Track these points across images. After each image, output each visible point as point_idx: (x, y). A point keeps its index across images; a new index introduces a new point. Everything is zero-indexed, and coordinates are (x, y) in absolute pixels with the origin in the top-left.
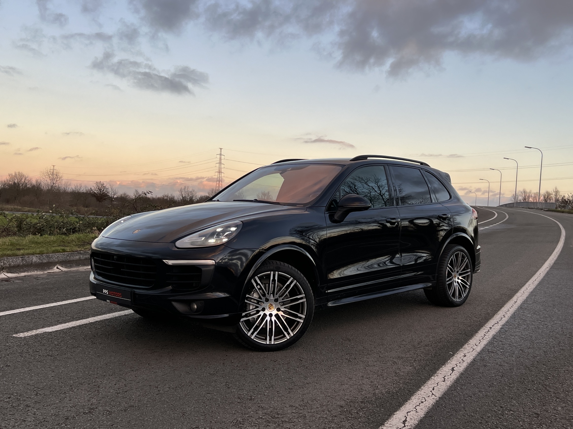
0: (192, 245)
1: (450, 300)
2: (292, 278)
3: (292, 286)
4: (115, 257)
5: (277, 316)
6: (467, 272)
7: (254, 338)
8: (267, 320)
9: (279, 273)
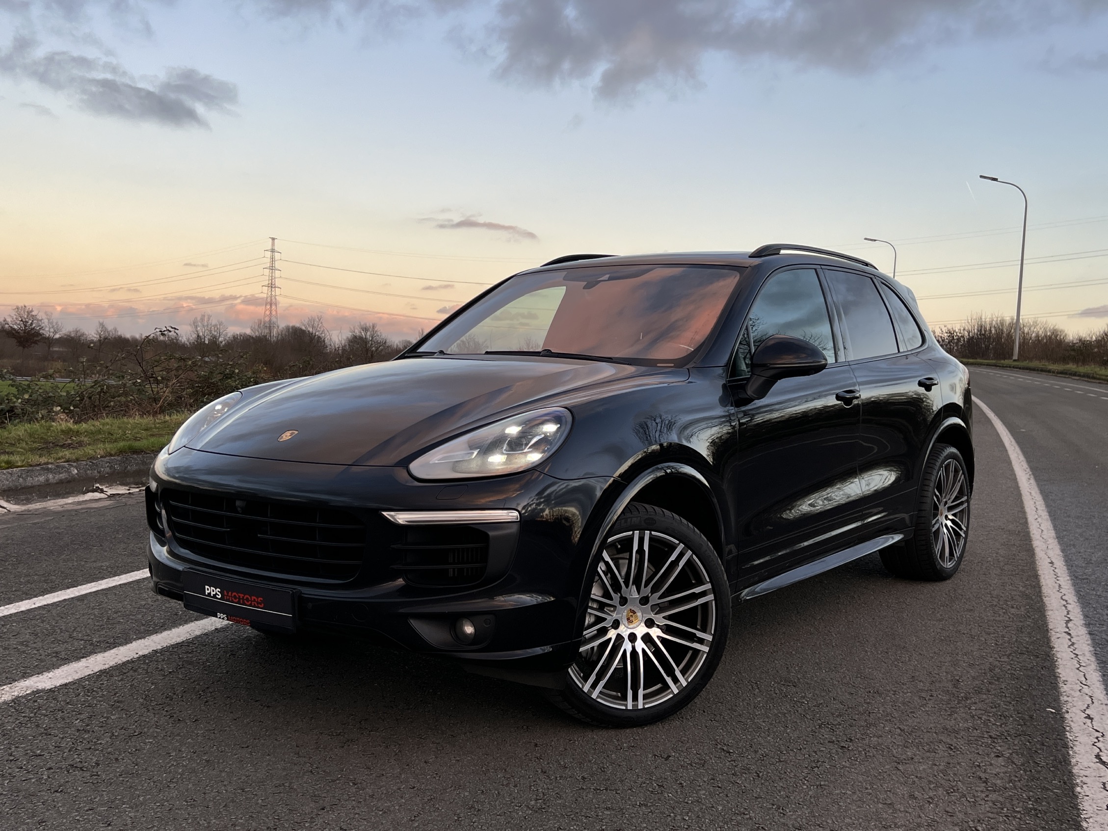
0: (454, 470)
1: (938, 567)
2: (682, 546)
3: (682, 564)
4: (238, 503)
5: (647, 638)
6: (962, 503)
7: (598, 697)
8: (625, 651)
9: (653, 533)
